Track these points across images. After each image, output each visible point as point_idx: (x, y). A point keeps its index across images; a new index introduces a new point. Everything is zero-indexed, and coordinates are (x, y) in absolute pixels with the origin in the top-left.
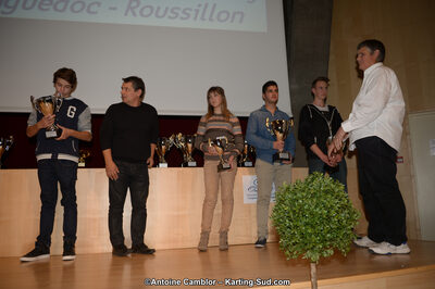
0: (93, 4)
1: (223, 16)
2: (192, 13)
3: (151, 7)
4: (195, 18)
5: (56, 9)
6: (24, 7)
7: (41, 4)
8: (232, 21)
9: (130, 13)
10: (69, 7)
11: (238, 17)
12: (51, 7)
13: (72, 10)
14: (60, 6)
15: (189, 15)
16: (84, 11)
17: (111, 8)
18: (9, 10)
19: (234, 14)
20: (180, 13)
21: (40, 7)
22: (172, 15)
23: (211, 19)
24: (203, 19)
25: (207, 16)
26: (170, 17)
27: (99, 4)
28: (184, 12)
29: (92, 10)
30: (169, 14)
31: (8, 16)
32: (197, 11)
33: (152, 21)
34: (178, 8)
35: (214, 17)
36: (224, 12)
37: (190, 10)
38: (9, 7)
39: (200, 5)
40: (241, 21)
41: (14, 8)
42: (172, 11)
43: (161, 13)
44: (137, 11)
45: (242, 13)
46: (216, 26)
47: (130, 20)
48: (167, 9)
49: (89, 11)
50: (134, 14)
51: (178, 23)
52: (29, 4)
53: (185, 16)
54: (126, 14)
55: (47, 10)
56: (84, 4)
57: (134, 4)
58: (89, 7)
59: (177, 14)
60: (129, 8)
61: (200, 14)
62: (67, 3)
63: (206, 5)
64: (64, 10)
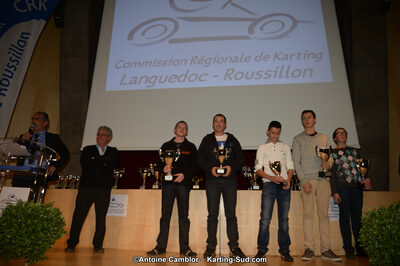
1: (296, 74)
2: (272, 74)
3: (243, 73)
4: (275, 77)
5: (179, 81)
6: (160, 82)
7: (171, 78)
8: (304, 77)
9: (228, 79)
10: (187, 79)
11: (308, 72)
12: (176, 80)
13: (190, 81)
14: (182, 78)
15: (270, 76)
16: (197, 80)
17: (216, 76)
18: (152, 84)
19: (305, 71)
20: (263, 74)
21: (170, 81)
23: (287, 77)
25: (284, 73)
26: (256, 78)
27: (206, 74)
28: (266, 73)
29: (202, 78)
30: (255, 75)
32: (276, 72)
33: (243, 82)
34: (262, 71)
35: (289, 75)
36: (297, 70)
37: (271, 71)
38: (151, 82)
39: (278, 68)
40: (311, 75)
41: (154, 83)
42: (258, 74)
43: (249, 76)
44: (232, 76)
45: (311, 70)
46: (291, 81)
47: (228, 83)
48: (253, 72)
49: (200, 80)
50: (230, 79)
51: (262, 82)
52: (162, 80)
53: (267, 76)
54: (225, 79)
55: (174, 82)
56: (196, 75)
57: (230, 72)
58: (200, 77)
59: (261, 76)
60: (227, 75)
61: (278, 74)
62: (186, 76)
63: (283, 67)
64: (184, 81)
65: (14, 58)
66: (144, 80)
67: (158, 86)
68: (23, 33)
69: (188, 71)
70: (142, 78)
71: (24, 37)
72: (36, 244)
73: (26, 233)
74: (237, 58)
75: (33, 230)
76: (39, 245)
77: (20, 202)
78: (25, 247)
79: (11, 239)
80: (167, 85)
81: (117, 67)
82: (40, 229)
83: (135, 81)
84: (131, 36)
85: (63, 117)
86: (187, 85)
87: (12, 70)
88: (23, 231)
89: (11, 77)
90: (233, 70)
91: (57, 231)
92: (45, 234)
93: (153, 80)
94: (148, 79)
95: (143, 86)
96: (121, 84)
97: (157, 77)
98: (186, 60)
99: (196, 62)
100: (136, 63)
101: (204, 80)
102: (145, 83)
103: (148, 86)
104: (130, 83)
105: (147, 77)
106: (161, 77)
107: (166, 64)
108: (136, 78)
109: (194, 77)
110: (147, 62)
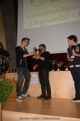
0: (67, 16)
6: (47, 23)
7: (51, 20)
10: (59, 19)
12: (54, 20)
13: (61, 20)
14: (57, 20)
17: (74, 16)
18: (43, 24)
21: (51, 21)
27: (69, 16)
29: (67, 18)
31: (43, 26)
38: (43, 23)
41: (44, 23)
49: (66, 19)
52: (48, 21)
54: (78, 17)
55: (53, 22)
56: (64, 17)
62: (59, 18)
64: (58, 21)
67: (46, 25)
69: (60, 15)
70: (39, 21)
72: (3, 96)
75: (2, 90)
76: (5, 96)
81: (27, 18)
82: (4, 89)
83: (36, 23)
84: (32, 2)
85: (7, 43)
91: (11, 90)
92: (6, 92)
93: (43, 22)
95: (39, 26)
96: (30, 26)
97: (45, 20)
98: (58, 10)
99: (63, 10)
100: (35, 15)
101: (68, 19)
102: (40, 24)
103: (42, 25)
104: (34, 25)
105: (41, 21)
106: (47, 20)
107: (49, 13)
108: (36, 22)
109: (63, 18)
110: (40, 14)
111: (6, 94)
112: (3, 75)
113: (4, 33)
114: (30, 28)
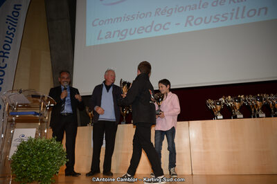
0: (166, 24)
1: (252, 13)
2: (229, 16)
3: (202, 19)
4: (231, 19)
5: (146, 31)
6: (130, 34)
7: (139, 30)
8: (259, 15)
9: (188, 25)
10: (153, 29)
11: (264, 10)
12: (144, 31)
13: (155, 30)
14: (148, 29)
15: (226, 18)
16: (162, 29)
17: (178, 24)
18: (122, 37)
19: (260, 10)
20: (221, 18)
22: (215, 20)
23: (242, 17)
24: (236, 18)
25: (239, 15)
26: (214, 22)
27: (169, 23)
28: (223, 17)
29: (166, 27)
30: (213, 19)
32: (232, 14)
33: (203, 27)
34: (219, 15)
35: (245, 15)
36: (252, 10)
37: (227, 14)
38: (122, 35)
39: (233, 10)
40: (266, 13)
41: (125, 35)
42: (215, 18)
43: (208, 20)
44: (192, 22)
46: (247, 20)
47: (189, 29)
48: (211, 17)
49: (164, 29)
50: (191, 25)
51: (220, 25)
52: (132, 32)
53: (224, 19)
54: (186, 26)
55: (142, 33)
56: (161, 25)
57: (190, 19)
58: (164, 26)
59: (219, 19)
60: (188, 22)
61: (234, 15)
62: (151, 27)
63: (238, 8)
64: (151, 31)
65: (11, 27)
66: (117, 33)
67: (129, 38)
68: (15, 5)
69: (153, 22)
70: (115, 32)
71: (17, 8)
72: (46, 171)
73: (38, 162)
74: (196, 5)
75: (43, 160)
76: (48, 171)
77: (30, 139)
78: (38, 173)
79: (27, 167)
80: (136, 36)
81: (93, 25)
82: (47, 158)
83: (109, 35)
86: (153, 34)
87: (11, 36)
88: (35, 161)
89: (11, 43)
90: (193, 17)
93: (124, 33)
94: (120, 33)
95: (116, 39)
96: (98, 39)
97: (127, 30)
98: (151, 13)
99: (160, 13)
100: (109, 20)
101: (168, 29)
102: (118, 36)
103: (120, 39)
104: (106, 38)
105: (119, 31)
106: (131, 30)
107: (134, 18)
108: (110, 33)
109: (159, 26)
110: (118, 18)
111: (52, 168)
112: (46, 131)
113: (49, 53)
114: (99, 44)
